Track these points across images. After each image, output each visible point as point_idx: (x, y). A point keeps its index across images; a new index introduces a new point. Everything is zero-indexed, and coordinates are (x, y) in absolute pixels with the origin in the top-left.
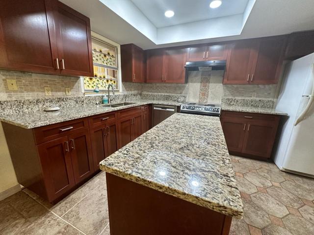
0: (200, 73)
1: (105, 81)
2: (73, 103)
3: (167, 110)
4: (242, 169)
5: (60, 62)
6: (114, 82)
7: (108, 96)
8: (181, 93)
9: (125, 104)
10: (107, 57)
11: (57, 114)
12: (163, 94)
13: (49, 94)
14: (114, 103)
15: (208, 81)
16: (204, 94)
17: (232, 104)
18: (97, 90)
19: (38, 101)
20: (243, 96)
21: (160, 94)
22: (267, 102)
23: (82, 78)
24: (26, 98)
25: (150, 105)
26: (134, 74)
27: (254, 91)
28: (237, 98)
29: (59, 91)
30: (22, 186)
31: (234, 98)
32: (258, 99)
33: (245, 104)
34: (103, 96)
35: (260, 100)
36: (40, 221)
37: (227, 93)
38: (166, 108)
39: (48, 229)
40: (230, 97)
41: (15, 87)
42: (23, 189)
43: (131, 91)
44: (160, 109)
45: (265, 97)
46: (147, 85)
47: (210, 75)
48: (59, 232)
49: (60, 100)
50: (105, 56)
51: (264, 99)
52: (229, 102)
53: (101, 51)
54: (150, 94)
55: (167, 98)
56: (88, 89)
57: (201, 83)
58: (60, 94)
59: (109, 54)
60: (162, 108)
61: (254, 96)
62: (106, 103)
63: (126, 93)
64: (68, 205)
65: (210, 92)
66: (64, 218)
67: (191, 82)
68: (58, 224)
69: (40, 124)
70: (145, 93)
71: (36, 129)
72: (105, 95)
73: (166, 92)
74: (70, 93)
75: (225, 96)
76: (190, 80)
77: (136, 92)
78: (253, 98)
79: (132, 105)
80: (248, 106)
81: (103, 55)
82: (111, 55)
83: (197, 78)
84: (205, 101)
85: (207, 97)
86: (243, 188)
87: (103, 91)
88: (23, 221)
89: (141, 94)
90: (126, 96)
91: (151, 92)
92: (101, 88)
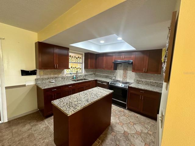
0: (123, 65)
1: (76, 69)
2: (60, 79)
3: (104, 83)
4: (136, 121)
5: (56, 65)
6: (81, 69)
7: (76, 76)
8: (114, 75)
9: (85, 79)
10: (78, 59)
11: (54, 83)
12: (105, 75)
13: (52, 76)
14: (79, 78)
15: (127, 70)
16: (125, 76)
17: (140, 83)
18: (71, 73)
19: (48, 78)
20: (145, 79)
21: (103, 74)
22: (159, 84)
23: (65, 70)
24: (45, 77)
25: (96, 81)
26: (89, 65)
27: (152, 77)
28: (143, 80)
29: (56, 74)
30: (39, 110)
31: (140, 80)
32: (154, 81)
33: (147, 84)
34: (74, 76)
35: (155, 82)
36: (41, 122)
37: (137, 76)
38: (103, 83)
39: (42, 125)
40: (139, 79)
41: (42, 74)
42: (39, 111)
43: (89, 72)
44: (100, 83)
45: (159, 81)
46: (98, 70)
47: (128, 67)
48: (45, 127)
49: (56, 78)
50: (77, 58)
51: (158, 82)
52: (138, 82)
53: (75, 57)
54: (99, 74)
55: (107, 77)
56: (68, 73)
57: (123, 70)
58: (56, 76)
59: (79, 57)
60: (101, 82)
61: (152, 80)
62: (75, 79)
63: (86, 74)
64: (50, 119)
65: (128, 76)
66: (48, 123)
67: (119, 70)
68: (46, 125)
69: (46, 88)
70: (97, 73)
71: (44, 90)
72: (75, 75)
73: (107, 74)
74: (60, 75)
75: (136, 78)
76: (118, 68)
77: (92, 73)
78: (151, 81)
79: (87, 80)
80: (149, 85)
81: (76, 58)
82: (80, 57)
83: (121, 68)
84: (126, 80)
85: (127, 78)
86: (128, 129)
87: (74, 73)
88: (36, 121)
89: (95, 74)
90: (86, 75)
91: (100, 73)
92: (74, 72)
